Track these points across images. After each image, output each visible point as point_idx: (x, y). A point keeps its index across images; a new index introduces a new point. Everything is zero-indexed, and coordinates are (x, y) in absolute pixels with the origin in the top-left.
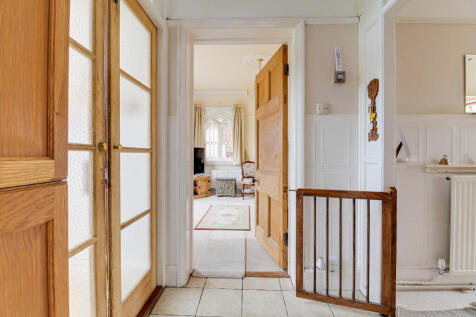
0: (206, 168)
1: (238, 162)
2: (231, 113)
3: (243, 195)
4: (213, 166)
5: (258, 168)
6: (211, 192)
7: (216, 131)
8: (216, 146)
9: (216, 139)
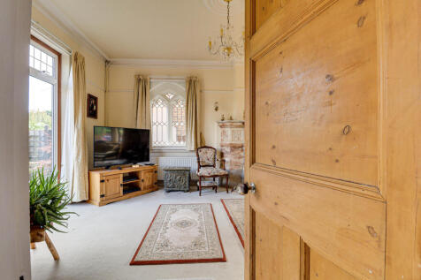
0: (151, 154)
1: (193, 148)
2: (183, 88)
3: (199, 189)
4: (161, 152)
5: (253, 161)
6: (157, 185)
7: (165, 110)
8: (165, 128)
9: (165, 120)
